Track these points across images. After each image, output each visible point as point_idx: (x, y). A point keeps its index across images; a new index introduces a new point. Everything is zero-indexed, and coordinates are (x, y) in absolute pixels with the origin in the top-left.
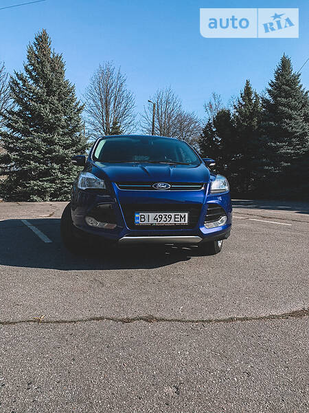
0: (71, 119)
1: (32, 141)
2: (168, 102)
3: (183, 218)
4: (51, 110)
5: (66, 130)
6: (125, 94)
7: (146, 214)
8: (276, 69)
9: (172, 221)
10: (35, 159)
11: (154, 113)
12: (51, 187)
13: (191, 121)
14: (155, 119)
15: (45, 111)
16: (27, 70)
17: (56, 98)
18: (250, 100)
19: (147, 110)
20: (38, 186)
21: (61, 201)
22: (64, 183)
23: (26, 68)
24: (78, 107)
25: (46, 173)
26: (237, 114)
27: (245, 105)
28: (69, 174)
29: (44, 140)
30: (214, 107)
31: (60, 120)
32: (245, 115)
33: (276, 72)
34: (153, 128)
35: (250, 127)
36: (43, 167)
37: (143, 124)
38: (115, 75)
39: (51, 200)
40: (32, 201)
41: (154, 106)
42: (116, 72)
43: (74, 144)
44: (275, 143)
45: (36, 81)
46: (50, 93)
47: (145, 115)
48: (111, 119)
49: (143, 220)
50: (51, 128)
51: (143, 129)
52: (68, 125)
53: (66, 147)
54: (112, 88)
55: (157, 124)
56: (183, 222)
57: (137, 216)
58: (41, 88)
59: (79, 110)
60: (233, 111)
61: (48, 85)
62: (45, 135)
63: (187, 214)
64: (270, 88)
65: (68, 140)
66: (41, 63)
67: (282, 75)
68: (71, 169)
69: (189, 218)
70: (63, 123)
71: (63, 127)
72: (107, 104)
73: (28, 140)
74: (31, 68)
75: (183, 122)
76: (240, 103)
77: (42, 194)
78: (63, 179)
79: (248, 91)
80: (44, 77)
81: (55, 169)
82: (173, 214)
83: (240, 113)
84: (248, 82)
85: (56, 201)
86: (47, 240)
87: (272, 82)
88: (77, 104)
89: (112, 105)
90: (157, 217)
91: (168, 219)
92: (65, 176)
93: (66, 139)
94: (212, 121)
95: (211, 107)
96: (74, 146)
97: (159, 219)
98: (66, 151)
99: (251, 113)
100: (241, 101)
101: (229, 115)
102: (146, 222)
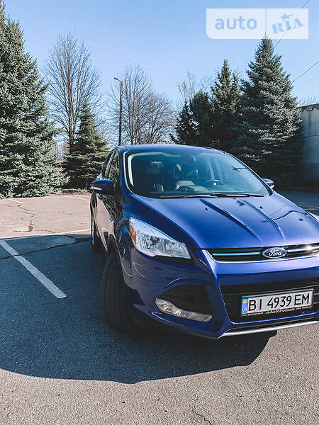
2: (136, 80)
3: (306, 299)
4: (10, 89)
5: (28, 114)
6: (90, 71)
7: (257, 299)
8: (257, 49)
9: (292, 306)
11: (121, 92)
12: (14, 181)
13: (162, 102)
14: (123, 99)
17: (16, 75)
18: (228, 82)
19: (115, 89)
21: (27, 196)
22: (29, 176)
24: (42, 86)
25: (8, 165)
26: (215, 96)
27: (223, 87)
28: (35, 166)
29: (4, 126)
30: (188, 87)
31: (21, 102)
32: (224, 98)
33: (257, 53)
34: (121, 109)
35: (228, 112)
36: (3, 158)
38: (77, 48)
39: (14, 196)
41: (122, 84)
42: (79, 45)
43: (40, 130)
44: (256, 130)
46: (8, 68)
47: (111, 94)
48: (75, 97)
49: (252, 307)
51: (111, 110)
53: (30, 134)
54: (75, 63)
55: (125, 104)
56: (305, 303)
57: (244, 302)
59: (42, 90)
60: (210, 95)
62: (4, 120)
63: (311, 293)
64: (250, 70)
65: (31, 125)
67: (263, 57)
68: (36, 160)
69: (313, 297)
70: (25, 105)
71: (25, 111)
76: (217, 85)
77: (3, 189)
78: (28, 171)
79: (225, 74)
81: (18, 160)
82: (293, 295)
83: (218, 96)
84: (225, 62)
85: (21, 197)
86: (60, 295)
87: (252, 63)
88: (41, 83)
89: (75, 83)
90: (273, 301)
91: (287, 303)
92: (31, 168)
93: (29, 124)
94: (188, 104)
95: (185, 87)
96: (40, 133)
97: (275, 304)
98: (31, 139)
99: (229, 96)
100: (219, 83)
101: (206, 97)
102: (257, 310)
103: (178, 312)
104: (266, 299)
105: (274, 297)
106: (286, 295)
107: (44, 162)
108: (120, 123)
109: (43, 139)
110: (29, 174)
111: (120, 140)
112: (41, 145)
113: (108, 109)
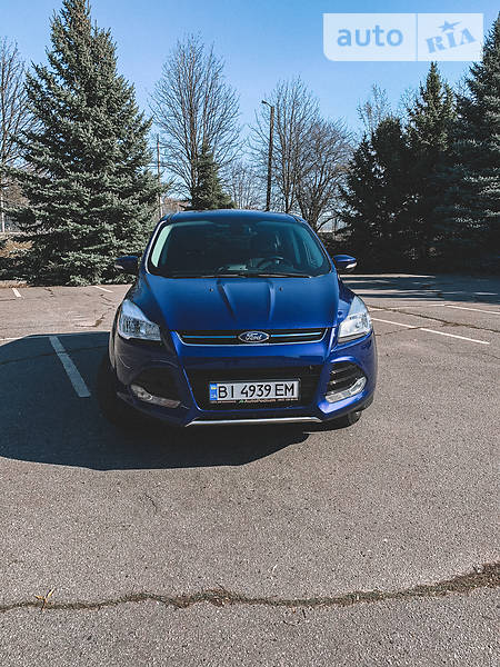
0: (129, 145)
1: (67, 186)
2: (296, 104)
3: (290, 390)
4: (95, 131)
6: (222, 93)
7: (228, 386)
8: (484, 42)
9: (272, 395)
10: (75, 216)
11: (272, 124)
12: (102, 261)
13: (336, 136)
14: (275, 134)
15: (86, 134)
16: (53, 62)
17: (104, 109)
18: (436, 99)
19: (261, 119)
20: (81, 260)
21: (120, 283)
22: (123, 253)
23: (50, 57)
24: (142, 123)
25: (94, 238)
26: (413, 125)
27: (428, 108)
28: (132, 240)
29: (88, 184)
30: (374, 109)
31: (112, 148)
32: (428, 126)
33: (484, 48)
34: (271, 150)
35: (434, 148)
36: (87, 229)
37: (254, 144)
38: (203, 60)
39: (103, 283)
40: (74, 284)
41: (272, 111)
42: (205, 53)
43: (137, 187)
44: (476, 177)
45: (69, 80)
46: (93, 101)
47: (256, 126)
48: (200, 135)
49: (223, 394)
50: (98, 163)
51: (255, 152)
52: (126, 156)
53: (124, 194)
54: (200, 82)
55: (276, 143)
56: (289, 395)
57: (213, 388)
58: (78, 92)
59: (143, 129)
60: (405, 120)
61: (89, 86)
62: (88, 175)
63: (296, 384)
64: (472, 77)
65: (126, 181)
66: (75, 48)
67: (494, 54)
68: (132, 231)
69: (299, 389)
70: (117, 152)
71: (117, 160)
72: (192, 111)
73: (60, 184)
74: (58, 57)
75: (322, 139)
76: (419, 105)
77: (88, 272)
78: (122, 248)
79: (433, 83)
80: (82, 72)
81: (107, 232)
82: (272, 384)
83: (418, 124)
84: (433, 66)
85: (112, 283)
86: (83, 391)
87: (476, 67)
88: (140, 118)
89: (201, 112)
90: (247, 389)
91: (265, 392)
92: (125, 243)
93: (123, 179)
94: (369, 138)
95: (369, 111)
96: (137, 192)
97: (250, 393)
98: (124, 202)
99: (438, 123)
100: (421, 101)
101: (398, 127)
102: (228, 398)
103: (151, 398)
104: (238, 387)
105: (249, 385)
106: (264, 384)
107: (145, 235)
108: (269, 171)
109: (141, 201)
110: (124, 251)
111: (268, 199)
112: (139, 210)
113: (249, 150)
